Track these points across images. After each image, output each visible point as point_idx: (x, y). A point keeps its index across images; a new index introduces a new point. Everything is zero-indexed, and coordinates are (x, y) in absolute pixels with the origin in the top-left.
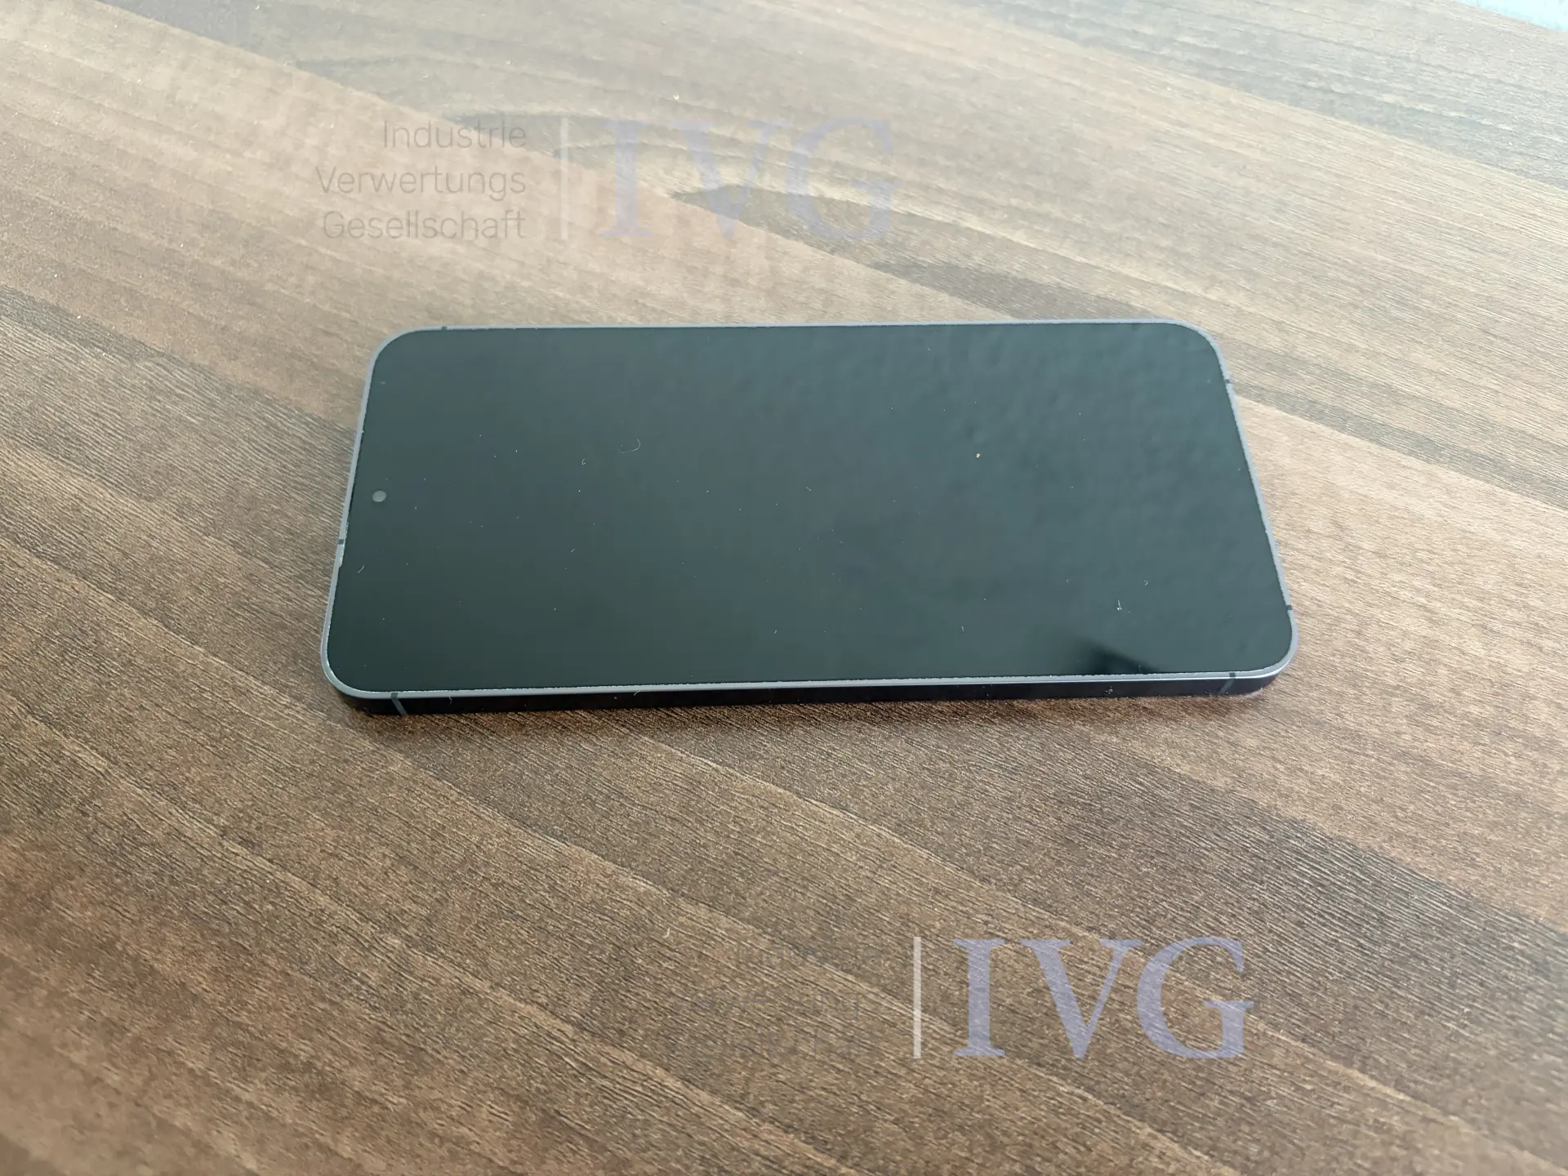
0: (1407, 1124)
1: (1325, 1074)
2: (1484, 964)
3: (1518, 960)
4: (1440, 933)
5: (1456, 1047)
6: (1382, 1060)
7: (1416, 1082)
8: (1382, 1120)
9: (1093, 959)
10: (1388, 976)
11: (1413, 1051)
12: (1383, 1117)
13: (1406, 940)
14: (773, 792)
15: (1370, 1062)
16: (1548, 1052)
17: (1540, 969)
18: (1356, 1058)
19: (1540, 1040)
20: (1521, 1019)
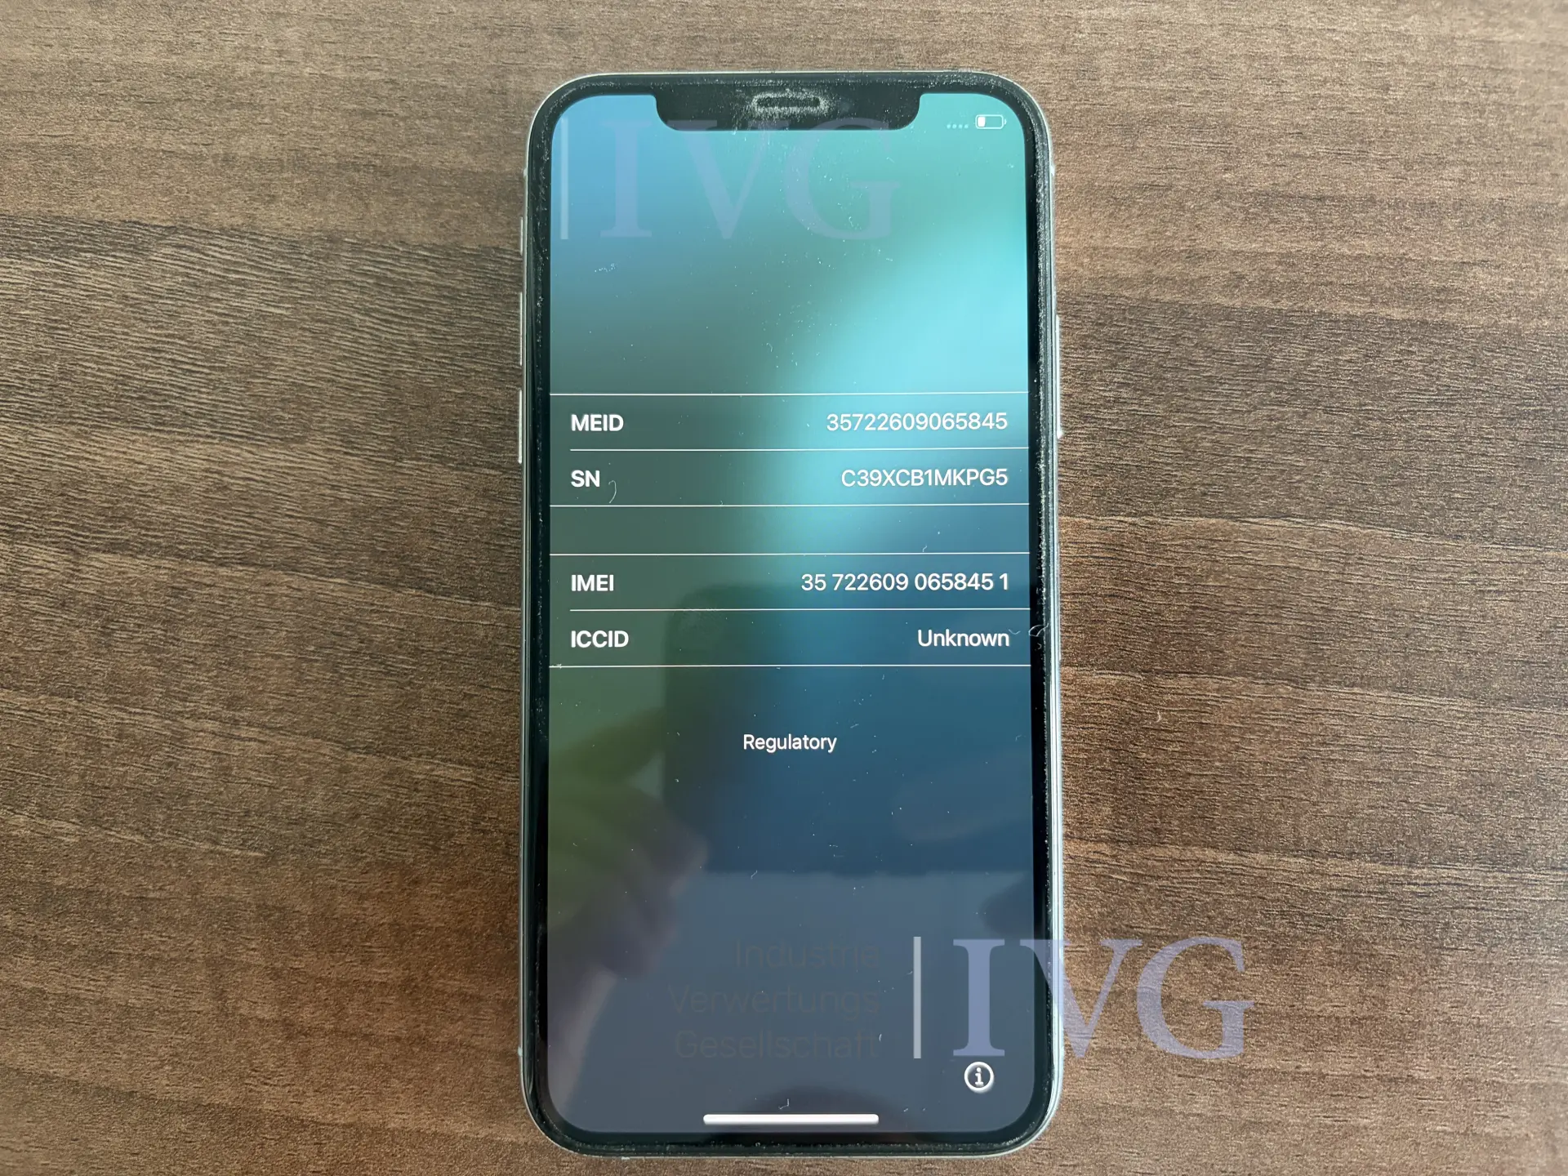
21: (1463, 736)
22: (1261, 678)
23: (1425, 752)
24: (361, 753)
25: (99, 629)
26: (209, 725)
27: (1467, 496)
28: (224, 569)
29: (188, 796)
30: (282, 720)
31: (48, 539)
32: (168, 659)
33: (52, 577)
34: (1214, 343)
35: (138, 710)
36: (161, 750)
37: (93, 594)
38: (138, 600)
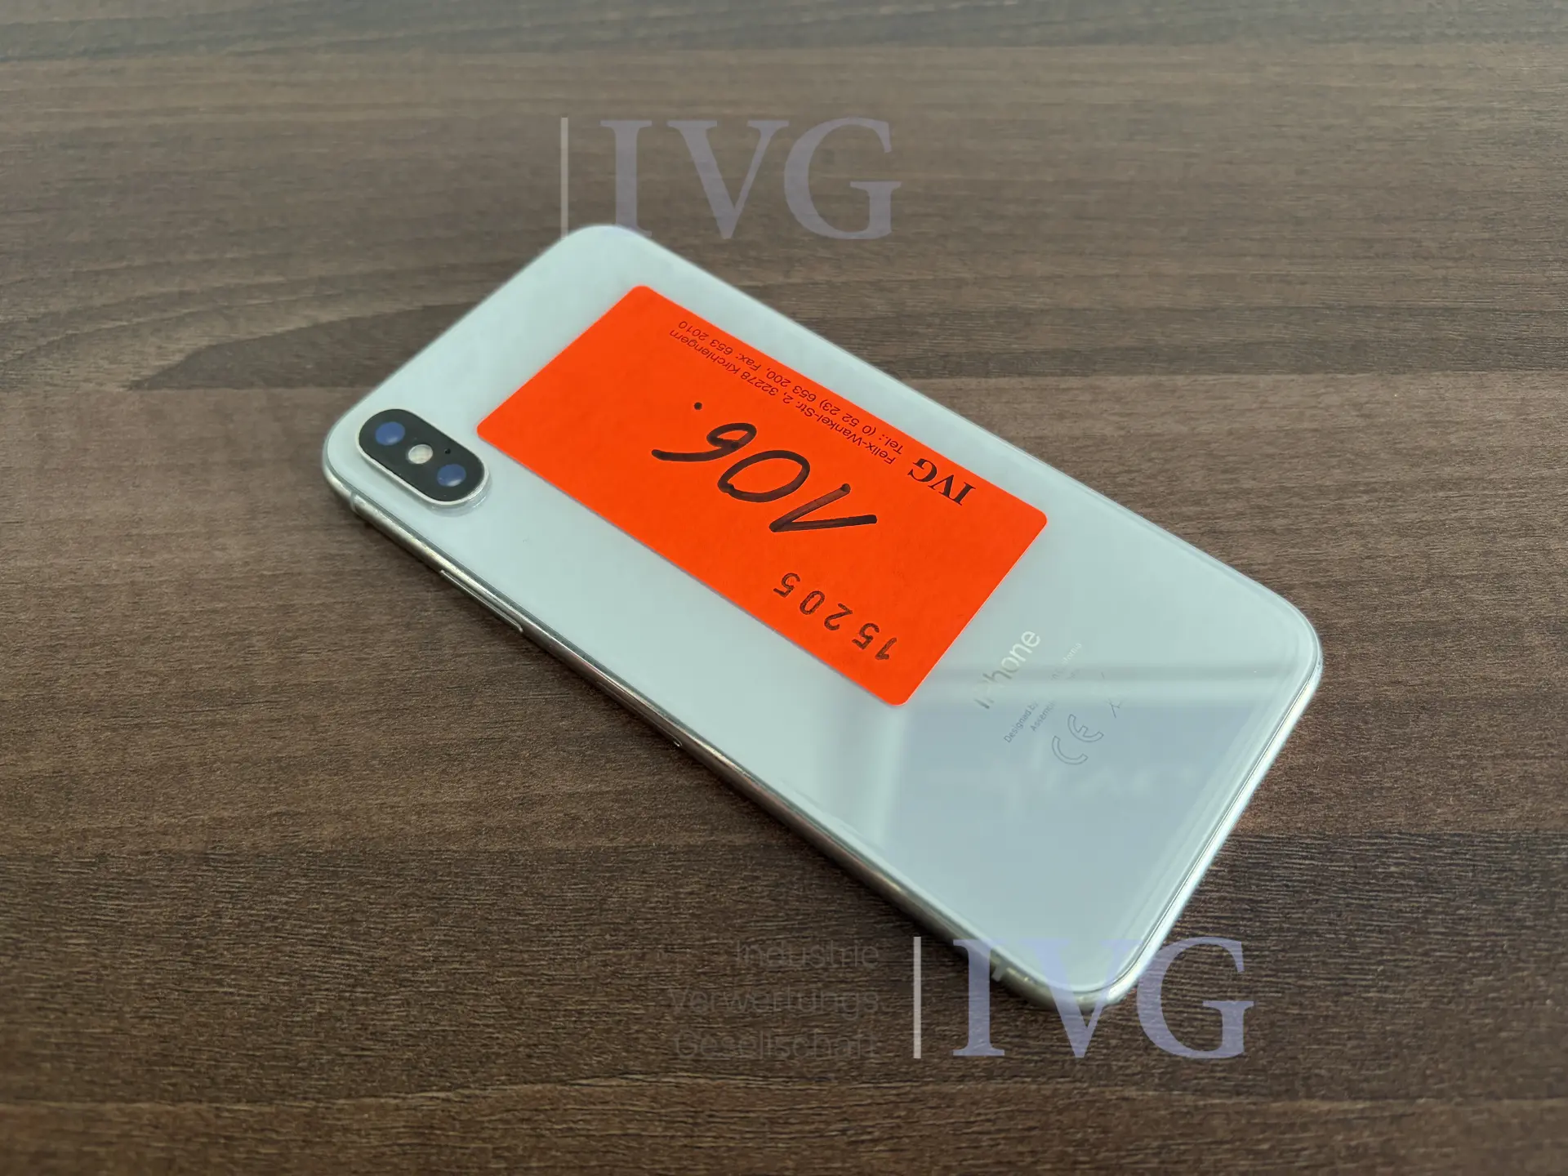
0: (1380, 1134)
1: (1274, 1121)
2: (1372, 906)
3: (1402, 885)
4: (1314, 893)
5: (1386, 1017)
6: (1323, 1072)
7: (1367, 1080)
8: (1353, 1143)
9: (979, 1114)
10: (1286, 971)
11: (1350, 1044)
12: (1351, 1140)
13: (1287, 918)
14: (530, 1093)
15: (1313, 1081)
16: (1475, 975)
17: (1427, 884)
18: (1298, 1084)
19: (1463, 965)
20: (1435, 950)
34: (544, 889)
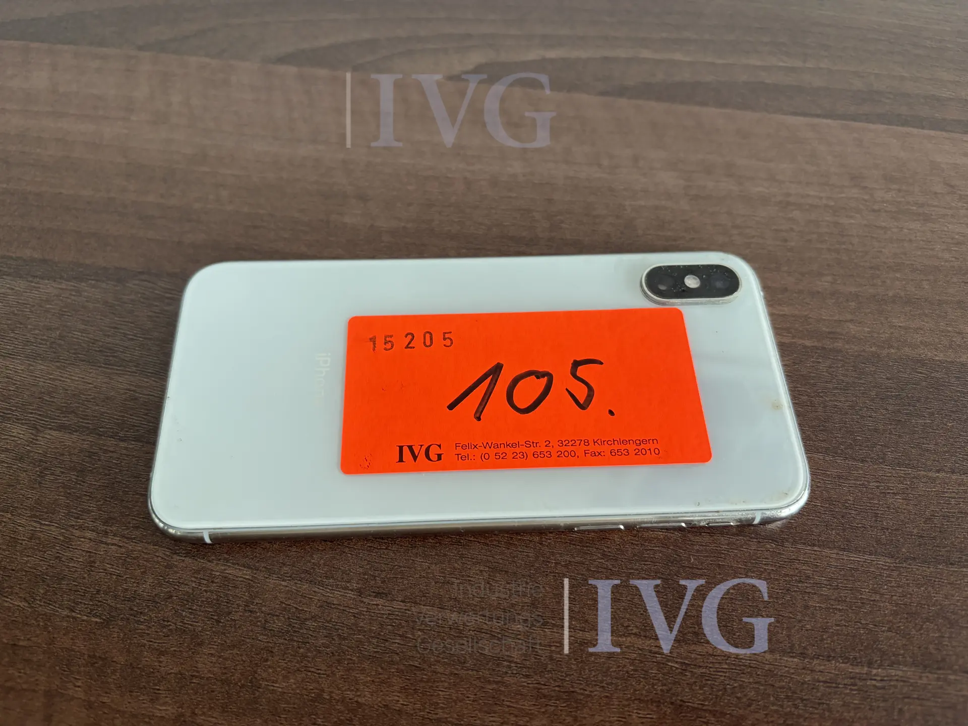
21: (889, 580)
22: (754, 538)
23: (867, 591)
24: (182, 556)
25: (38, 473)
26: (89, 534)
27: (864, 439)
28: (123, 443)
29: (63, 579)
30: (137, 533)
31: (24, 421)
32: (74, 493)
33: (19, 442)
35: (47, 523)
36: (54, 548)
37: (41, 453)
38: (67, 458)
